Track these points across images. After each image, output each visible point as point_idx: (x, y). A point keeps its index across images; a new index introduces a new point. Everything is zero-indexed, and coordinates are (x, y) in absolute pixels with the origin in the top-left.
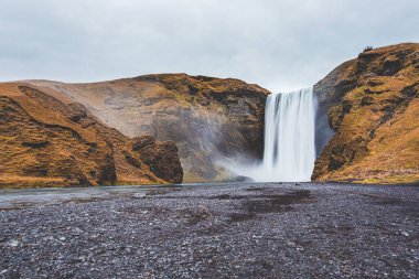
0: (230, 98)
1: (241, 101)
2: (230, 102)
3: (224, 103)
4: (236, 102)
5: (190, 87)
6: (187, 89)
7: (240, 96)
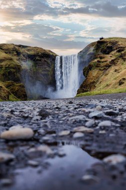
0: (37, 58)
1: (43, 59)
2: (38, 60)
3: (34, 60)
4: (40, 60)
5: (17, 52)
6: (15, 53)
7: (42, 57)
